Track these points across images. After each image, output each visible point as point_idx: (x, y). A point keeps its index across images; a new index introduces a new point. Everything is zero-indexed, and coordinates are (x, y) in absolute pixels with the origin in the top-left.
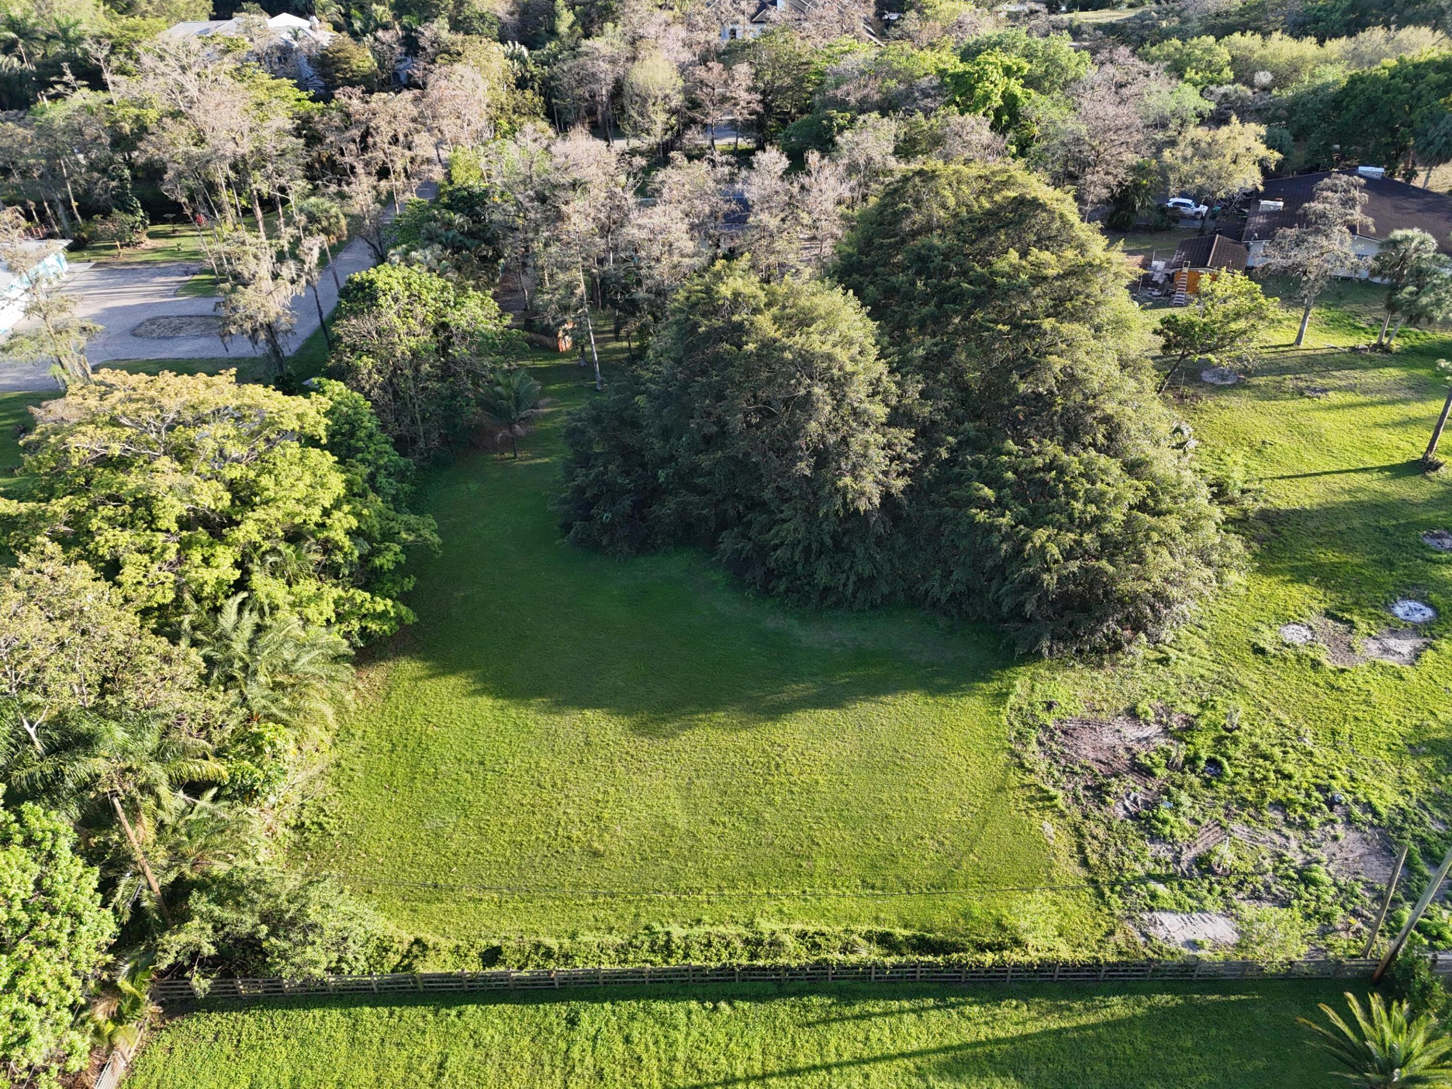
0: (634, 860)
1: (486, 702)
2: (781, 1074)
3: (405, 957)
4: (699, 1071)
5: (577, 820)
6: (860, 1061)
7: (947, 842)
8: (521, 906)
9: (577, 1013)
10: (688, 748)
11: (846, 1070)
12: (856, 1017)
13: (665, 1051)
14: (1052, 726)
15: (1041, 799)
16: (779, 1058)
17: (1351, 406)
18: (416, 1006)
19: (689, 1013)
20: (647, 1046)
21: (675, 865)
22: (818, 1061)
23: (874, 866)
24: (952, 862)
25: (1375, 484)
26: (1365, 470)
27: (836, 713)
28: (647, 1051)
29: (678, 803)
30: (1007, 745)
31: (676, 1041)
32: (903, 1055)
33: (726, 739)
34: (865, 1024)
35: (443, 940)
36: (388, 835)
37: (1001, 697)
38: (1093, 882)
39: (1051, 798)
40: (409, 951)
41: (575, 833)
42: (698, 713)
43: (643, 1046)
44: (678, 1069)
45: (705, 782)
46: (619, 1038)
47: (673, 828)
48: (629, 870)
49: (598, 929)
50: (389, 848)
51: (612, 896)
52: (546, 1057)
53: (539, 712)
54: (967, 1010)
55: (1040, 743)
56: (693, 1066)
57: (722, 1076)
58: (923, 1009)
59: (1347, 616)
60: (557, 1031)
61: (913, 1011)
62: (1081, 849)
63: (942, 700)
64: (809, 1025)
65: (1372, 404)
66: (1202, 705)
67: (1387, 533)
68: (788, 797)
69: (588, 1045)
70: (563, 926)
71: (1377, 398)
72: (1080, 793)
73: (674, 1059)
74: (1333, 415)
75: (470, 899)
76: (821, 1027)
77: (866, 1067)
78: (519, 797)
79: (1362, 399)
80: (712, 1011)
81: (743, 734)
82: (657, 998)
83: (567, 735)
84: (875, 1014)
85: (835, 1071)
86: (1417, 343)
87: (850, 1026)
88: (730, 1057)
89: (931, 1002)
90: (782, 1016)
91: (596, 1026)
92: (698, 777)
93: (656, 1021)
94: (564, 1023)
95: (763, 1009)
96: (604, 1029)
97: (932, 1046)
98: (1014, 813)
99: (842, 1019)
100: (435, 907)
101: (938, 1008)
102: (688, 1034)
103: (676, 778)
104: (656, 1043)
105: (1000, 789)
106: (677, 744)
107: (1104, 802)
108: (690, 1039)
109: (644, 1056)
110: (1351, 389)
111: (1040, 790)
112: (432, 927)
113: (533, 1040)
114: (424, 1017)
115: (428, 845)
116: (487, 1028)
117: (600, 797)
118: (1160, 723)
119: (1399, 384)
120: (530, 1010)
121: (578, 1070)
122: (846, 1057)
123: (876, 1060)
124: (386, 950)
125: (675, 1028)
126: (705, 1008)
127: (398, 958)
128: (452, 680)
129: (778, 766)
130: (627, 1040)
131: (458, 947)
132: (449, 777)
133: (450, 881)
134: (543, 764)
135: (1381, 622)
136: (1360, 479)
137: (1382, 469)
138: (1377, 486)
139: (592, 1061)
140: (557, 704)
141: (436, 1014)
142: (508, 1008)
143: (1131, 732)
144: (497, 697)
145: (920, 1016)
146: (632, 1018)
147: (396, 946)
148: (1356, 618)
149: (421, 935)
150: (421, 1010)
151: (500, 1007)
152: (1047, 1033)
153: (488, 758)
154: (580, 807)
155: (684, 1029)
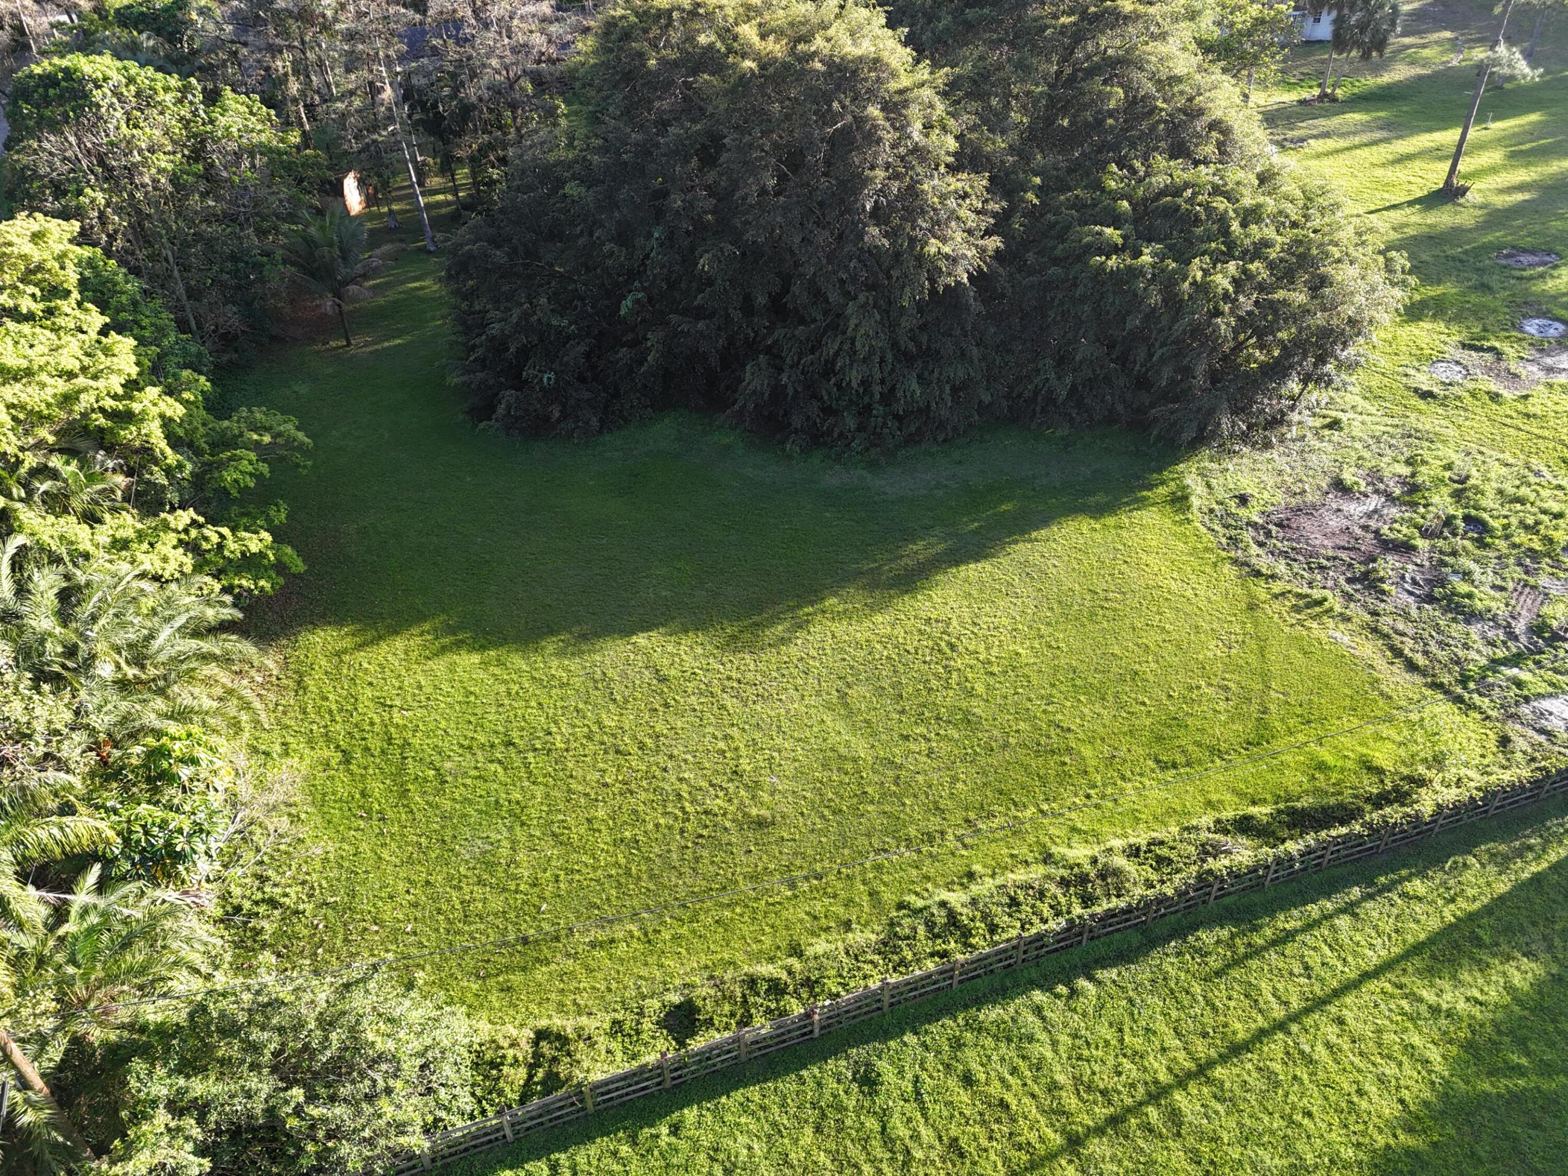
0: (823, 817)
1: (469, 660)
2: (1223, 1059)
3: (532, 1067)
4: (1104, 1093)
5: (704, 784)
6: (1318, 1004)
7: (1231, 684)
8: (684, 931)
9: (868, 1065)
10: (813, 652)
11: (1308, 1021)
12: (1274, 943)
13: (1035, 1080)
14: (1260, 521)
15: (1308, 606)
16: (1205, 1035)
17: (1337, 151)
18: (591, 1139)
19: (1038, 1010)
20: (1002, 1080)
21: (887, 808)
22: (1261, 1022)
23: (1160, 739)
24: (1254, 707)
25: (1416, 220)
26: (1394, 207)
27: (985, 566)
28: (1008, 1087)
29: (840, 726)
30: (1224, 554)
31: (1042, 1059)
32: (1366, 976)
33: (859, 631)
34: (1289, 949)
35: (584, 1020)
36: (401, 886)
37: (1180, 501)
38: (1437, 686)
39: (1320, 603)
40: (537, 1055)
41: (716, 804)
42: (800, 607)
43: (997, 1084)
44: (1071, 1102)
45: (863, 690)
46: (953, 1083)
47: (855, 760)
48: (824, 832)
49: (827, 930)
50: (415, 905)
51: (819, 877)
52: (854, 1151)
53: (561, 654)
54: (1408, 887)
55: (1261, 545)
56: (1089, 1089)
57: (1141, 1090)
58: (1353, 904)
59: (1486, 344)
60: (851, 1104)
61: (1343, 911)
62: (1398, 653)
63: (1111, 521)
64: (1218, 974)
65: (1356, 147)
66: (1409, 462)
67: (1461, 261)
68: (991, 681)
69: (911, 1108)
70: (767, 941)
71: (1357, 140)
72: (1348, 588)
73: (1053, 1087)
74: (1326, 162)
75: (593, 945)
76: (1235, 973)
77: (1332, 1009)
78: (597, 775)
79: (1342, 143)
80: (1070, 997)
81: (879, 618)
82: (979, 1002)
83: (624, 675)
84: (1296, 932)
85: (1295, 1028)
86: (1356, 91)
87: (1272, 956)
88: (1137, 1056)
89: (1356, 892)
90: (1172, 972)
91: (909, 1076)
92: (849, 686)
93: (996, 1038)
94: (855, 1087)
95: (1142, 972)
96: (924, 1076)
97: (1396, 950)
98: (1287, 629)
99: (1255, 952)
100: (541, 973)
101: (1371, 897)
102: (1054, 1044)
103: (818, 693)
104: (1014, 1071)
105: (1252, 607)
106: (793, 650)
107: (1383, 592)
108: (1062, 1049)
109: (1009, 1098)
110: (1326, 135)
111: (1299, 596)
112: (552, 1007)
113: (818, 1130)
114: (615, 1154)
115: (480, 882)
116: (731, 1135)
117: (722, 745)
118: (1377, 492)
119: (1366, 127)
120: (788, 1085)
121: (918, 1154)
122: (1296, 1004)
123: (1337, 993)
124: (494, 1065)
125: (1031, 1039)
126: (1058, 996)
127: (522, 1073)
128: (399, 643)
129: (952, 647)
130: (968, 1080)
131: (615, 1022)
132: (465, 775)
133: (546, 927)
134: (607, 722)
135: (1524, 344)
136: (1396, 216)
137: (1410, 203)
138: (1415, 219)
139: (930, 1132)
140: (584, 637)
141: (634, 1143)
142: (754, 1092)
143: (1354, 509)
144: (483, 648)
145: (1355, 915)
146: (957, 1044)
147: (510, 1053)
148: (1497, 345)
149: (543, 1023)
150: (603, 1142)
151: (738, 1095)
152: (1521, 887)
153: (515, 734)
154: (699, 766)
155: (1043, 1036)
